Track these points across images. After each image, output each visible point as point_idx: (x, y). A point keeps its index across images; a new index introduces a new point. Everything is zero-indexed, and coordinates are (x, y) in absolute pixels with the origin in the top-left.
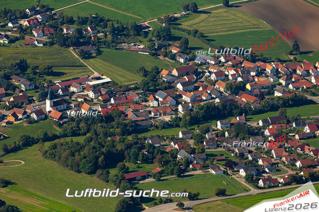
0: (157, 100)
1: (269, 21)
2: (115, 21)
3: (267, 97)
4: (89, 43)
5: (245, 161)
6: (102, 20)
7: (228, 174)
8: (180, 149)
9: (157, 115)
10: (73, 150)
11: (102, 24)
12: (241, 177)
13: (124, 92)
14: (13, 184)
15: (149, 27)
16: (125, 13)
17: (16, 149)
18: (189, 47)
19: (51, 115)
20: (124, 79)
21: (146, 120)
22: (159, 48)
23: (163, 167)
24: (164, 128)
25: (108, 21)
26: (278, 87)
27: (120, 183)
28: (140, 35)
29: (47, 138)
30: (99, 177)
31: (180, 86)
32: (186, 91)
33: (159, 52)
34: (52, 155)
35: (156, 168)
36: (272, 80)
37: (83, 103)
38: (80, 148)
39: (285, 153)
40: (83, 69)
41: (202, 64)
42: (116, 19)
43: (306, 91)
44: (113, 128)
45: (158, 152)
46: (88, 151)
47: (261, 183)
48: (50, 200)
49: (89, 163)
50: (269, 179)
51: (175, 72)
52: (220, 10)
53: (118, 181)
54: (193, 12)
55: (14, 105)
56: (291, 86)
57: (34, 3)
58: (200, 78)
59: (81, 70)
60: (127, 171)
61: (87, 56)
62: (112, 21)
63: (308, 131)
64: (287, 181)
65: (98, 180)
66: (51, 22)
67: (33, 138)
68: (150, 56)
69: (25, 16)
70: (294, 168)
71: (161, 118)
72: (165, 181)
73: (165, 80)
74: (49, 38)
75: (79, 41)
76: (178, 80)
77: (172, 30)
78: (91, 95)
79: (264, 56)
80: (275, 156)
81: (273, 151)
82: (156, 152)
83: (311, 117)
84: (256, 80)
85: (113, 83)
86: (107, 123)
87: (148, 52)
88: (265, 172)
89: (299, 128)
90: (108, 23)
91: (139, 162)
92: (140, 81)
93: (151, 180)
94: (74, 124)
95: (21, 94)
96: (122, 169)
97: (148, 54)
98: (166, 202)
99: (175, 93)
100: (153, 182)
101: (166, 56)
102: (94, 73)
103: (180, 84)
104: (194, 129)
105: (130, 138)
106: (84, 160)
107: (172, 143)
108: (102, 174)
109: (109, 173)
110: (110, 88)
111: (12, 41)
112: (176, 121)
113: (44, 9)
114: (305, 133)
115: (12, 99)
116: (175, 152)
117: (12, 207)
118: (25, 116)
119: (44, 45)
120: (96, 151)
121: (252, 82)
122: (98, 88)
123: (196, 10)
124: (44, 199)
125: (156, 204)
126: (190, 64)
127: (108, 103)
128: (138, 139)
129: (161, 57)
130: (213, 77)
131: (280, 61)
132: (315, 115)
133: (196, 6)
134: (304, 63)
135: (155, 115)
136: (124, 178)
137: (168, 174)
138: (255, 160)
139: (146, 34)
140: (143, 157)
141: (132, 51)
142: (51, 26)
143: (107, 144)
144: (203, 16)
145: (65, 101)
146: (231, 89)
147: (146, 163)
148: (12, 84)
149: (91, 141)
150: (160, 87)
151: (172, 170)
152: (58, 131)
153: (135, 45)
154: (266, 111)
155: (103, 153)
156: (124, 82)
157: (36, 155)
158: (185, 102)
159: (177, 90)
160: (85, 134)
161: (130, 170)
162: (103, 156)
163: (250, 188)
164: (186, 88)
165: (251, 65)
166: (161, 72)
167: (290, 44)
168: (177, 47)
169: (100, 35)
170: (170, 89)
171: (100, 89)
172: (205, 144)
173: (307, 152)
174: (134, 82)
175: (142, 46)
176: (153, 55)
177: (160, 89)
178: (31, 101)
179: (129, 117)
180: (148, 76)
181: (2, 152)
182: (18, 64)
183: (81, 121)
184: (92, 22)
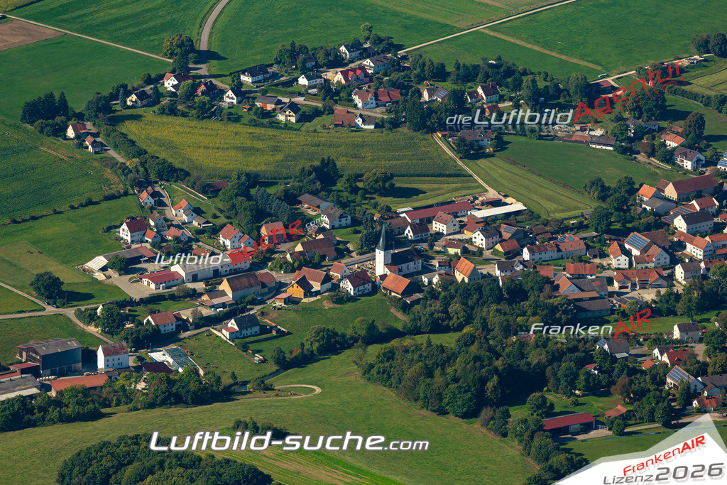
0: (628, 253)
2: (540, 73)
6: (509, 72)
8: (673, 364)
9: (627, 287)
10: (430, 362)
11: (509, 80)
13: (552, 234)
15: (616, 89)
16: (564, 57)
17: (303, 360)
18: (706, 133)
19: (385, 283)
20: (555, 205)
21: (601, 298)
22: (639, 136)
23: (632, 404)
25: (525, 73)
27: (532, 439)
28: (591, 106)
29: (374, 336)
30: (485, 424)
31: (680, 223)
32: (695, 235)
33: (636, 146)
34: (383, 374)
35: (616, 406)
37: (460, 258)
40: (462, 182)
42: (542, 71)
44: (524, 314)
45: (622, 371)
46: (463, 365)
48: (373, 475)
49: (465, 392)
51: (671, 192)
53: (528, 433)
54: (719, 56)
55: (304, 261)
57: (359, 33)
58: (726, 206)
59: (459, 185)
60: (549, 411)
61: (472, 152)
62: (532, 73)
65: (484, 430)
66: (395, 76)
67: (343, 336)
68: (615, 153)
69: (337, 62)
71: (634, 294)
72: (635, 437)
73: (648, 208)
74: (389, 112)
76: (677, 210)
77: (668, 97)
78: (479, 239)
82: (616, 370)
85: (530, 214)
86: (510, 304)
87: (611, 146)
91: (577, 392)
92: (590, 211)
93: (603, 432)
94: (438, 305)
95: (321, 236)
96: (539, 407)
97: (611, 148)
99: (670, 238)
100: (606, 438)
101: (651, 154)
102: (486, 191)
103: (680, 217)
104: (708, 320)
106: (453, 387)
107: (656, 351)
108: (493, 418)
109: (509, 416)
110: (522, 224)
111: (305, 117)
112: (667, 302)
113: (381, 46)
115: (299, 248)
116: (661, 371)
118: (328, 285)
119: (377, 126)
120: (482, 367)
122: (494, 225)
123: (723, 52)
124: (359, 471)
126: (707, 174)
127: (517, 259)
128: (580, 340)
129: (641, 157)
133: (723, 42)
135: (620, 288)
136: (541, 428)
137: (642, 421)
140: (587, 380)
141: (576, 141)
142: (394, 84)
143: (508, 350)
145: (419, 254)
147: (594, 394)
148: (302, 214)
149: (473, 343)
150: (635, 223)
151: (652, 411)
152: (401, 319)
153: (583, 130)
155: (496, 371)
156: (554, 212)
157: (348, 374)
158: (692, 259)
159: (674, 231)
160: (459, 328)
161: (557, 410)
162: (495, 378)
164: (694, 226)
166: (638, 190)
168: (677, 133)
169: (505, 105)
170: (657, 229)
171: (500, 227)
174: (577, 213)
175: (598, 132)
176: (624, 151)
177: (634, 229)
178: (342, 253)
179: (561, 291)
180: (609, 200)
181: (271, 367)
182: (316, 169)
183: (452, 297)
184: (487, 76)
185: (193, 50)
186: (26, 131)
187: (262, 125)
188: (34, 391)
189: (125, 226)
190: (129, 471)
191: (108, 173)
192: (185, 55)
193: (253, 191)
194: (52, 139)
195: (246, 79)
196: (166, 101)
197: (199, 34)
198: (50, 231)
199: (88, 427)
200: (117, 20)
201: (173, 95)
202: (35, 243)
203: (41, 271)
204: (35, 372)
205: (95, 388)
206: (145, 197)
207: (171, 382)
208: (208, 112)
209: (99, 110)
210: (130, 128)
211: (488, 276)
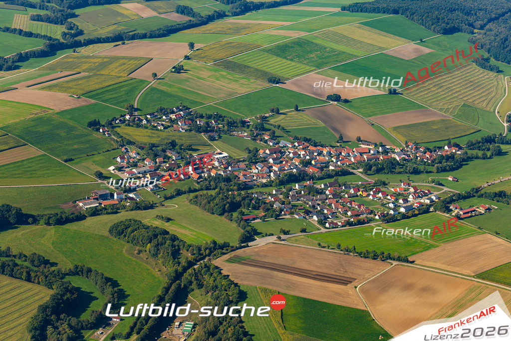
0: (257, 169)
1: (323, 121)
3: (325, 169)
4: (214, 131)
5: (316, 210)
6: (221, 117)
7: (306, 218)
8: (275, 201)
9: (258, 178)
10: (209, 199)
11: (221, 119)
12: (314, 221)
13: (236, 163)
14: (172, 220)
15: (250, 122)
16: (234, 113)
17: (172, 197)
18: (275, 135)
19: (192, 176)
20: (236, 154)
21: (251, 181)
22: (257, 135)
23: (266, 212)
24: (262, 187)
25: (225, 117)
26: (331, 163)
28: (244, 127)
29: (191, 191)
30: (226, 217)
31: (271, 161)
32: (275, 164)
33: (256, 138)
34: (195, 201)
35: (261, 213)
36: (327, 158)
37: (212, 169)
38: (212, 199)
39: (340, 206)
41: (284, 147)
42: (229, 116)
43: (349, 166)
44: (231, 186)
45: (262, 203)
46: (219, 200)
47: (327, 225)
48: (196, 232)
49: (220, 208)
50: (332, 223)
51: (268, 152)
52: (293, 113)
53: (239, 221)
54: (276, 113)
55: (169, 169)
56: (339, 163)
57: (178, 104)
58: (283, 156)
59: (209, 148)
60: (243, 214)
61: (212, 139)
62: (227, 117)
63: (353, 192)
64: (344, 224)
65: (225, 219)
66: (189, 117)
67: (182, 191)
69: (173, 112)
70: (346, 215)
71: (260, 180)
72: (267, 222)
73: (262, 156)
74: (189, 127)
75: (207, 129)
76: (270, 157)
77: (264, 125)
78: (217, 164)
79: (322, 143)
80: (334, 208)
81: (333, 204)
82: (260, 203)
83: (353, 183)
84: (318, 158)
85: (230, 157)
86: (228, 182)
88: (329, 218)
89: (347, 190)
90: (225, 118)
91: (250, 209)
92: (246, 156)
93: (258, 220)
94: (207, 183)
95: (173, 162)
96: (240, 213)
97: (250, 139)
98: (269, 236)
99: (268, 165)
100: (260, 222)
101: (261, 140)
102: (217, 150)
103: (271, 159)
104: (281, 188)
105: (243, 192)
106: (216, 207)
107: (270, 197)
108: (228, 216)
109: (233, 215)
110: (228, 160)
111: (165, 128)
112: (270, 183)
113: (185, 108)
114: (351, 194)
115: (168, 165)
116: (272, 203)
117: (174, 235)
118: (176, 176)
119: (186, 131)
120: (224, 201)
122: (220, 160)
123: (278, 113)
124: (193, 230)
125: (263, 236)
126: (277, 147)
127: (227, 170)
128: (248, 194)
129: (258, 141)
130: (291, 155)
131: (331, 146)
132: (355, 182)
133: (278, 110)
134: (346, 148)
135: (256, 178)
136: (242, 219)
137: (269, 217)
138: (322, 210)
140: (252, 205)
141: (240, 137)
142: (189, 119)
143: (230, 196)
144: (283, 116)
145: (201, 167)
146: (303, 163)
147: (255, 209)
148: (167, 156)
149: (220, 194)
150: (259, 160)
151: (272, 215)
152: (197, 186)
153: (242, 133)
154: (325, 178)
155: (228, 203)
156: (236, 156)
157: (184, 202)
158: (275, 171)
159: (269, 163)
160: (214, 189)
161: (245, 214)
162: (228, 204)
163: (321, 228)
164: (275, 161)
165: (314, 148)
166: (259, 151)
167: (338, 136)
168: (268, 135)
169: (220, 126)
170: (265, 162)
171: (222, 160)
172: (290, 198)
173: (353, 205)
174: (243, 157)
175: (246, 134)
176: (254, 140)
177: (259, 162)
178: (179, 167)
179: (241, 179)
180: (251, 154)
181: (163, 199)
182: (170, 143)
183: (211, 180)
184: (214, 117)
185: (133, 108)
186: (88, 130)
187: (154, 130)
188: (98, 205)
189: (119, 158)
190: (130, 229)
191: (112, 142)
192: (131, 109)
193: (153, 149)
194: (96, 132)
195: (148, 116)
196: (127, 122)
197: (134, 103)
198: (97, 159)
199: (115, 216)
200: (111, 98)
201: (129, 120)
202: (94, 162)
203: (95, 170)
204: (97, 199)
205: (115, 204)
206: (123, 149)
207: (136, 203)
208: (138, 126)
209: (109, 124)
210: (117, 129)
211: (220, 174)
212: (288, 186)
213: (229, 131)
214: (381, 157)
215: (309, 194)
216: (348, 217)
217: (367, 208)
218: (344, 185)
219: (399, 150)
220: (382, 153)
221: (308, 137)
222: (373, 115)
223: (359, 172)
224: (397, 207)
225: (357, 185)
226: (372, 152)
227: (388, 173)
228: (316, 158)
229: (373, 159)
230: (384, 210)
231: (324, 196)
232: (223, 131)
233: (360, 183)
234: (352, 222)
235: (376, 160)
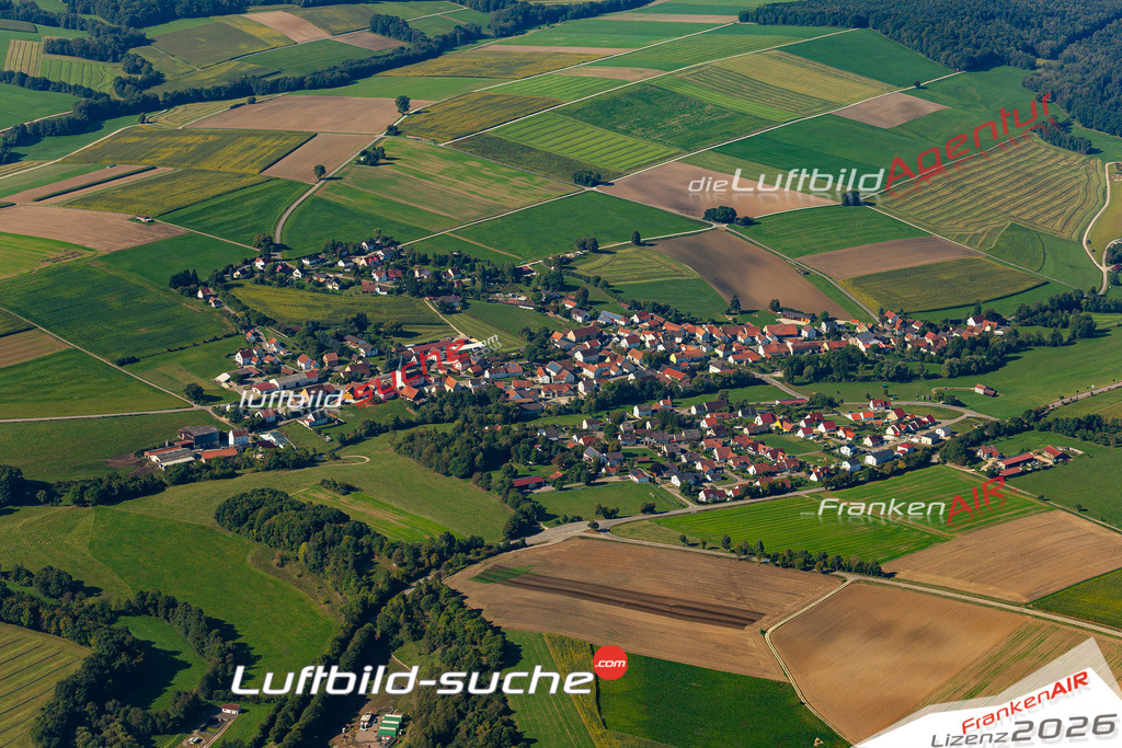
0: (549, 374)
1: (697, 267)
2: (485, 261)
3: (699, 373)
4: (451, 292)
5: (678, 464)
6: (467, 260)
7: (655, 482)
8: (587, 445)
9: (550, 396)
10: (439, 443)
11: (467, 265)
12: (673, 487)
13: (502, 361)
14: (357, 490)
15: (532, 272)
16: (498, 251)
17: (357, 440)
18: (589, 300)
19: (403, 392)
21: (535, 402)
22: (548, 301)
23: (565, 470)
24: (559, 414)
25: (476, 261)
26: (713, 360)
27: (508, 493)
28: (518, 281)
29: (399, 425)
30: (476, 482)
31: (579, 356)
32: (588, 363)
33: (547, 307)
34: (408, 449)
35: (556, 472)
36: (704, 349)
37: (447, 376)
38: (447, 441)
39: (731, 455)
40: (444, 328)
41: (607, 325)
42: (486, 259)
43: (752, 366)
44: (490, 412)
45: (557, 449)
46: (460, 445)
47: (702, 496)
48: (410, 515)
49: (463, 462)
50: (713, 491)
51: (571, 336)
52: (629, 250)
53: (505, 489)
54: (592, 252)
55: (350, 378)
56: (731, 359)
57: (373, 234)
58: (606, 345)
59: (442, 330)
60: (514, 474)
61: (448, 310)
62: (480, 261)
63: (760, 423)
64: (738, 494)
65: (475, 486)
66: (397, 261)
67: (380, 425)
68: (535, 311)
69: (361, 252)
70: (745, 475)
71: (554, 400)
72: (569, 491)
73: (559, 346)
74: (396, 284)
75: (437, 289)
76: (576, 347)
77: (564, 277)
78: (458, 366)
79: (693, 315)
80: (717, 458)
81: (715, 451)
82: (553, 449)
83: (762, 403)
84: (684, 349)
86: (481, 405)
88: (706, 480)
89: (747, 419)
90: (477, 264)
91: (530, 463)
92: (523, 347)
93: (549, 488)
94: (436, 406)
95: (360, 362)
96: (509, 472)
97: (532, 308)
98: (572, 521)
99: (574, 365)
100: (552, 492)
101: (557, 312)
102: (459, 334)
103: (578, 352)
104: (602, 417)
105: (515, 427)
106: (455, 459)
107: (575, 437)
108: (481, 479)
109: (491, 478)
110: (483, 356)
111: (343, 287)
112: (575, 405)
113: (387, 243)
114: (756, 426)
115: (348, 369)
116: (580, 450)
117: (360, 524)
118: (367, 393)
119: (389, 293)
120: (472, 447)
121: (677, 351)
122: (466, 356)
123: (595, 250)
124: (401, 512)
125: (559, 523)
126: (592, 325)
127: (481, 377)
128: (528, 429)
129: (550, 314)
130: (624, 343)
131: (714, 323)
132: (767, 400)
133: (596, 243)
134: (747, 326)
135: (546, 396)
136: (512, 486)
137: (572, 481)
138: (691, 463)
139: (529, 280)
140: (536, 455)
141: (510, 304)
142: (397, 267)
143: (486, 436)
144: (606, 257)
145: (419, 373)
146: (650, 360)
147: (541, 464)
148: (347, 348)
149: (463, 431)
150: (552, 356)
151: (579, 476)
152: (414, 415)
153: (514, 296)
154: (699, 394)
155: (481, 450)
157: (385, 449)
158: (587, 378)
159: (575, 361)
160: (451, 420)
161: (519, 474)
162: (481, 454)
163: (688, 502)
164: (587, 358)
165: (676, 328)
166: (552, 335)
167: (728, 300)
168: (572, 300)
169: (465, 280)
170: (565, 359)
171: (469, 357)
172: (619, 438)
173: (761, 452)
174: (516, 348)
175: (523, 298)
176: (540, 310)
177: (551, 359)
178: (374, 373)
179: (511, 397)
180: (535, 341)
181: (337, 444)
182: (354, 319)
183: (445, 401)
184: (453, 262)
185: (272, 243)
186: (172, 293)
187: (317, 291)
188: (192, 459)
189: (239, 354)
190: (261, 512)
191: (225, 320)
192: (267, 247)
193: (316, 333)
194: (188, 298)
195: (306, 262)
196: (258, 275)
197: (274, 233)
198: (192, 357)
199: (229, 482)
200: (223, 223)
201: (262, 271)
202: (183, 364)
203: (187, 383)
204: (190, 446)
205: (230, 457)
206: (249, 336)
207: (277, 454)
208: (283, 283)
209: (218, 281)
210: (237, 292)
211: (465, 388)
212: (617, 411)
213: (486, 292)
214: (826, 346)
215: (663, 428)
216: (747, 478)
217: (792, 459)
218: (742, 407)
219: (865, 329)
220: (828, 336)
221: (662, 303)
222: (807, 253)
223: (775, 378)
224: (858, 454)
225: (770, 406)
226: (805, 334)
227: (840, 380)
228: (680, 349)
229: (807, 349)
230: (830, 463)
231: (695, 433)
232: (472, 292)
233: (777, 402)
234: (758, 488)
235: (813, 352)
